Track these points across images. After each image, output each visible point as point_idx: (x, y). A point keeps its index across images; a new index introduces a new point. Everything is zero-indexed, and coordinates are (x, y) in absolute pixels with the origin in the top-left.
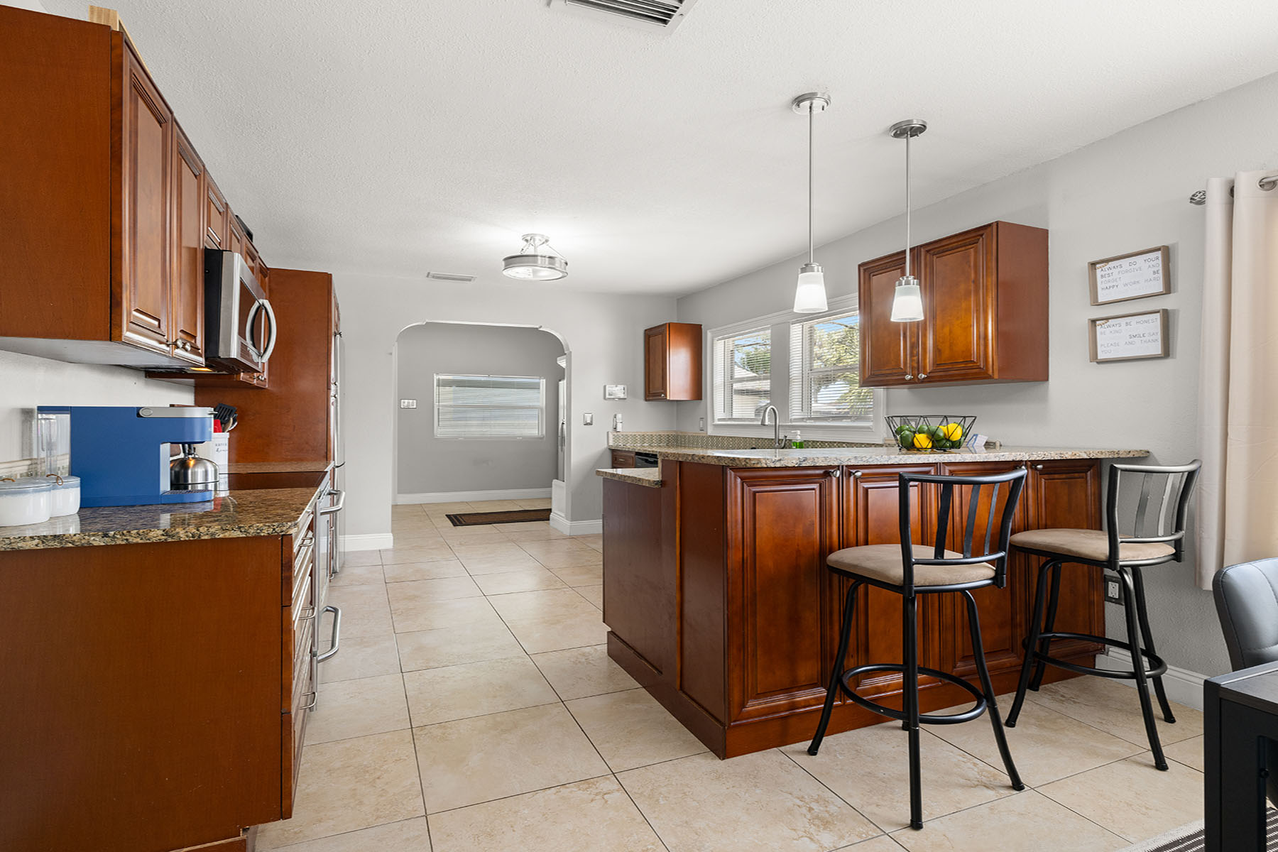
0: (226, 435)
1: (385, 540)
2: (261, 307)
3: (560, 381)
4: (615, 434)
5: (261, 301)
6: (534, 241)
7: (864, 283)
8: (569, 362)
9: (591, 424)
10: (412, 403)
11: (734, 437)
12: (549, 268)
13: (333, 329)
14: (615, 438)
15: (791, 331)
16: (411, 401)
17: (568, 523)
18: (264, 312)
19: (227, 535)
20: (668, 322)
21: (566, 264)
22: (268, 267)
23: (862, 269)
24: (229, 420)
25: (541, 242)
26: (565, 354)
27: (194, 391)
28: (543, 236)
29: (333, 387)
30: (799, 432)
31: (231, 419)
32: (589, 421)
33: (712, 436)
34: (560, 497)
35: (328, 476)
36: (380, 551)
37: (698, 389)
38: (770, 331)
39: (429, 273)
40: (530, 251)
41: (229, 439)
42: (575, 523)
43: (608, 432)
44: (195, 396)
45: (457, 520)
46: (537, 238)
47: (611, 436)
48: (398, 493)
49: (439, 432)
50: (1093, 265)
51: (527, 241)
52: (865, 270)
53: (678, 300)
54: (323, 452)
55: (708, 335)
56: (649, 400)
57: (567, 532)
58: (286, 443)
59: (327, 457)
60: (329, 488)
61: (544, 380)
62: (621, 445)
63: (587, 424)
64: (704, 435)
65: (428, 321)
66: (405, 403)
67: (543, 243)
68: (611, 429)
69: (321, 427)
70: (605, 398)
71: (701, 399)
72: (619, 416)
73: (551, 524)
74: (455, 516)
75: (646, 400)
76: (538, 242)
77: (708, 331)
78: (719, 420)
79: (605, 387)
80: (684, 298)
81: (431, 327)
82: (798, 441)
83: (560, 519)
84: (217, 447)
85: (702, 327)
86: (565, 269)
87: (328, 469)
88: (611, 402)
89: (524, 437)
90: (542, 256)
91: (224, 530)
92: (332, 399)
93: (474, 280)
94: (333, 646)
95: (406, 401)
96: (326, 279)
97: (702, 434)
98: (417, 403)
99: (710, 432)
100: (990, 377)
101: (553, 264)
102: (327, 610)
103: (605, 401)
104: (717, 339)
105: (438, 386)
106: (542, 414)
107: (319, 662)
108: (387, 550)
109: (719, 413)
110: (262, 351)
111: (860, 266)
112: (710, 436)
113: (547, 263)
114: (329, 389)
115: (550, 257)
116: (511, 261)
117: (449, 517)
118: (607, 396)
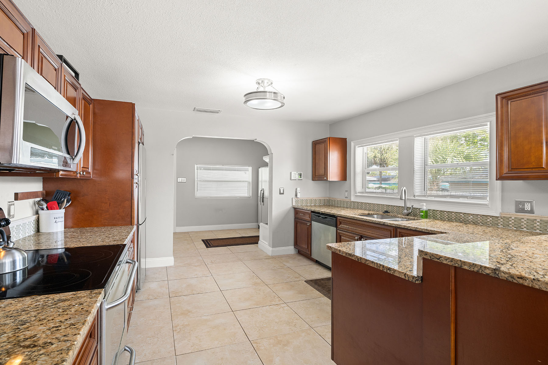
0: (63, 211)
1: (169, 261)
3: (259, 168)
4: (297, 199)
6: (264, 83)
7: (502, 107)
8: (271, 159)
9: (283, 193)
10: (184, 180)
11: (371, 204)
12: (274, 100)
13: (137, 140)
14: (297, 202)
15: (415, 141)
16: (183, 178)
17: (271, 249)
20: (329, 137)
21: (284, 98)
22: (92, 98)
23: (499, 97)
24: (64, 201)
25: (268, 84)
26: (269, 155)
27: (42, 180)
28: (269, 80)
29: (135, 177)
30: (425, 204)
31: (66, 200)
33: (354, 202)
34: (265, 232)
36: (166, 267)
37: (344, 175)
38: (398, 141)
39: (195, 108)
40: (261, 89)
41: (65, 213)
42: (275, 249)
43: (292, 198)
44: (43, 184)
45: (208, 243)
46: (266, 81)
47: (294, 200)
48: (176, 226)
49: (199, 194)
51: (259, 83)
52: (503, 98)
53: (330, 125)
55: (351, 144)
56: (315, 180)
57: (270, 254)
58: (104, 214)
61: (251, 168)
62: (299, 205)
63: (280, 194)
64: (348, 201)
65: (194, 136)
66: (180, 180)
67: (269, 85)
68: (294, 196)
69: (127, 204)
70: (291, 179)
71: (346, 180)
72: (298, 189)
73: (259, 247)
74: (207, 240)
75: (313, 180)
76: (266, 84)
77: (352, 142)
78: (359, 193)
79: (291, 173)
80: (334, 123)
81: (196, 139)
82: (424, 210)
83: (264, 244)
84: (55, 220)
85: (347, 139)
86: (283, 101)
88: (294, 181)
89: (240, 197)
90: (269, 92)
92: (136, 185)
93: (220, 112)
95: (181, 178)
96: (131, 106)
97: (347, 200)
98: (186, 180)
99: (353, 199)
101: (277, 97)
102: (125, 350)
103: (291, 181)
104: (357, 146)
105: (197, 169)
106: (250, 185)
108: (171, 267)
109: (359, 188)
111: (497, 95)
112: (352, 202)
113: (273, 96)
114: (133, 178)
115: (274, 93)
116: (249, 96)
117: (203, 240)
118: (292, 178)
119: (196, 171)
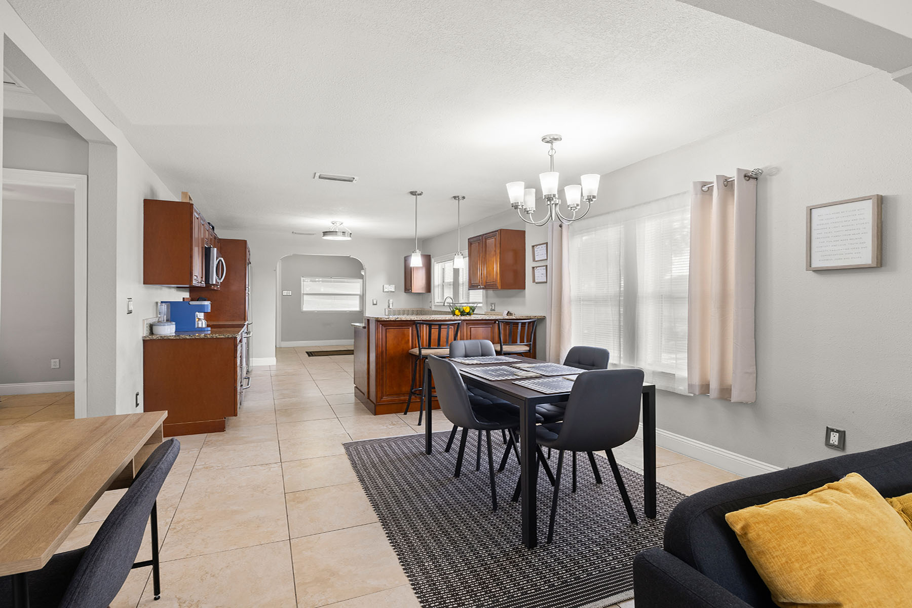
2: (221, 260)
4: (389, 309)
5: (220, 258)
6: (337, 224)
7: (470, 247)
8: (365, 272)
9: (376, 304)
10: (290, 293)
13: (247, 261)
14: (389, 312)
16: (288, 291)
18: (221, 262)
19: (220, 337)
21: (353, 234)
22: (219, 238)
26: (363, 269)
28: (339, 222)
32: (375, 303)
35: (246, 326)
36: (270, 366)
37: (428, 288)
39: (293, 232)
40: (334, 229)
43: (385, 309)
45: (310, 354)
47: (387, 310)
48: (282, 341)
49: (306, 308)
50: (533, 246)
51: (333, 224)
53: (423, 241)
54: (243, 317)
55: (434, 260)
59: (245, 319)
60: (246, 331)
61: (362, 280)
63: (374, 304)
65: (293, 254)
66: (285, 293)
67: (341, 225)
68: (387, 307)
69: (242, 307)
70: (383, 291)
71: (430, 292)
72: (391, 301)
74: (310, 352)
75: (405, 292)
77: (435, 258)
78: (437, 302)
79: (383, 286)
80: (425, 240)
81: (296, 256)
85: (431, 256)
86: (350, 236)
87: (246, 323)
88: (386, 293)
89: (350, 311)
90: (339, 231)
91: (219, 335)
92: (247, 294)
93: (316, 234)
94: (248, 385)
95: (286, 291)
96: (244, 242)
97: (430, 310)
98: (292, 293)
99: (433, 307)
100: (497, 288)
103: (384, 293)
104: (436, 263)
105: (304, 281)
106: (361, 298)
107: (243, 389)
108: (272, 367)
110: (220, 277)
113: (342, 234)
114: (246, 290)
115: (343, 232)
116: (326, 233)
117: (307, 352)
118: (385, 291)
119: (302, 283)
